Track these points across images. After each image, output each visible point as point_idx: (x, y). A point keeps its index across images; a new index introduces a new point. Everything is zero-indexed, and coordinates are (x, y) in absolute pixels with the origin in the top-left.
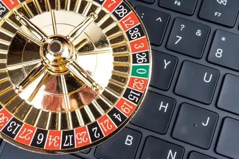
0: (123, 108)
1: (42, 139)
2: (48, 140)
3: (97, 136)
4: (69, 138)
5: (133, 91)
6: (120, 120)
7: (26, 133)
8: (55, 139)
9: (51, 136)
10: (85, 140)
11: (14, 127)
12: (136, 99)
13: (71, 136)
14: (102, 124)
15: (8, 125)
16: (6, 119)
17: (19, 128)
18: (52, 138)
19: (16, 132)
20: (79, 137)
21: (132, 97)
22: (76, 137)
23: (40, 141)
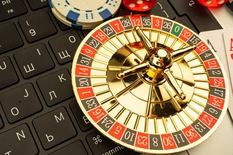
0: (202, 50)
1: (214, 110)
2: (216, 106)
3: (219, 72)
4: (216, 91)
5: (190, 39)
6: (211, 54)
7: (206, 119)
8: (216, 102)
9: (213, 103)
10: (221, 81)
11: (200, 127)
12: (197, 40)
13: (216, 90)
14: (210, 67)
15: (197, 130)
16: (191, 131)
17: (201, 123)
18: (214, 102)
19: (204, 126)
20: (217, 84)
21: (195, 42)
22: (217, 86)
23: (215, 112)
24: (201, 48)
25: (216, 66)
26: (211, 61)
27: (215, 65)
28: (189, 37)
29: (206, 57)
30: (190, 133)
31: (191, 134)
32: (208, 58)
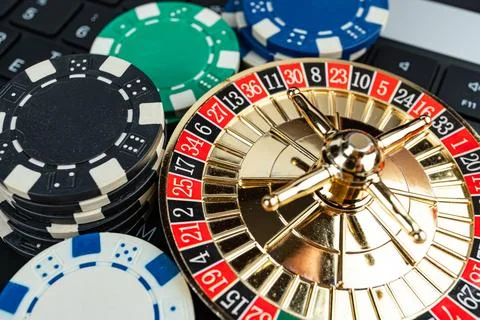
0: (216, 274)
1: (201, 131)
2: (196, 139)
3: (177, 212)
4: (190, 169)
5: (246, 305)
6: (193, 260)
7: (219, 114)
8: (195, 148)
9: (202, 144)
10: (176, 191)
11: (234, 101)
12: (228, 303)
13: (192, 172)
15: (239, 95)
16: (251, 94)
17: (231, 108)
18: (198, 146)
19: (225, 102)
20: (185, 184)
21: (233, 297)
22: (189, 179)
23: (199, 127)
24: (218, 280)
25: (182, 229)
26: (193, 241)
27: (185, 232)
28: (250, 312)
29: (207, 254)
30: (253, 91)
31: (252, 88)
32: (201, 249)
